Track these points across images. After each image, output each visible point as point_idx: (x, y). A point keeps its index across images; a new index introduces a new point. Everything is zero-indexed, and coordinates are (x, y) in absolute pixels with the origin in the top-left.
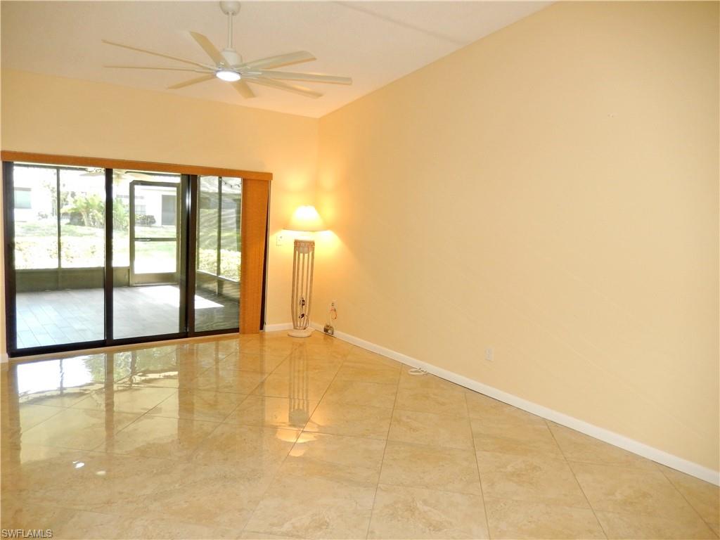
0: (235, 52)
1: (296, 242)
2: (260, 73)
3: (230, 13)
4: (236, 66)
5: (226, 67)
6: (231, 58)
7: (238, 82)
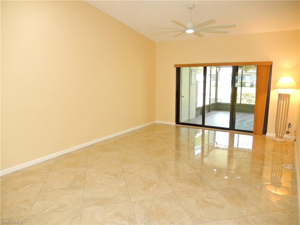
0: (192, 22)
1: (279, 95)
2: (201, 29)
3: (190, 9)
4: (192, 27)
5: (188, 29)
6: (189, 25)
7: (193, 33)
